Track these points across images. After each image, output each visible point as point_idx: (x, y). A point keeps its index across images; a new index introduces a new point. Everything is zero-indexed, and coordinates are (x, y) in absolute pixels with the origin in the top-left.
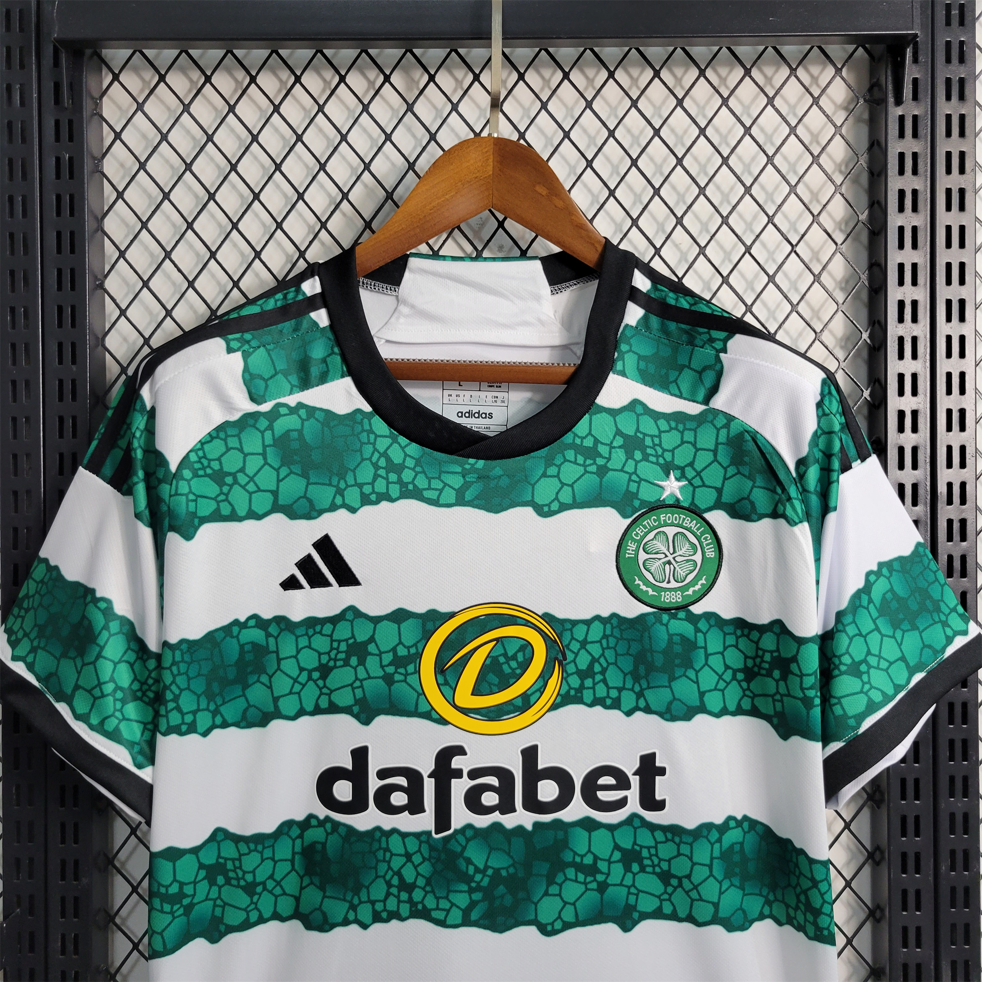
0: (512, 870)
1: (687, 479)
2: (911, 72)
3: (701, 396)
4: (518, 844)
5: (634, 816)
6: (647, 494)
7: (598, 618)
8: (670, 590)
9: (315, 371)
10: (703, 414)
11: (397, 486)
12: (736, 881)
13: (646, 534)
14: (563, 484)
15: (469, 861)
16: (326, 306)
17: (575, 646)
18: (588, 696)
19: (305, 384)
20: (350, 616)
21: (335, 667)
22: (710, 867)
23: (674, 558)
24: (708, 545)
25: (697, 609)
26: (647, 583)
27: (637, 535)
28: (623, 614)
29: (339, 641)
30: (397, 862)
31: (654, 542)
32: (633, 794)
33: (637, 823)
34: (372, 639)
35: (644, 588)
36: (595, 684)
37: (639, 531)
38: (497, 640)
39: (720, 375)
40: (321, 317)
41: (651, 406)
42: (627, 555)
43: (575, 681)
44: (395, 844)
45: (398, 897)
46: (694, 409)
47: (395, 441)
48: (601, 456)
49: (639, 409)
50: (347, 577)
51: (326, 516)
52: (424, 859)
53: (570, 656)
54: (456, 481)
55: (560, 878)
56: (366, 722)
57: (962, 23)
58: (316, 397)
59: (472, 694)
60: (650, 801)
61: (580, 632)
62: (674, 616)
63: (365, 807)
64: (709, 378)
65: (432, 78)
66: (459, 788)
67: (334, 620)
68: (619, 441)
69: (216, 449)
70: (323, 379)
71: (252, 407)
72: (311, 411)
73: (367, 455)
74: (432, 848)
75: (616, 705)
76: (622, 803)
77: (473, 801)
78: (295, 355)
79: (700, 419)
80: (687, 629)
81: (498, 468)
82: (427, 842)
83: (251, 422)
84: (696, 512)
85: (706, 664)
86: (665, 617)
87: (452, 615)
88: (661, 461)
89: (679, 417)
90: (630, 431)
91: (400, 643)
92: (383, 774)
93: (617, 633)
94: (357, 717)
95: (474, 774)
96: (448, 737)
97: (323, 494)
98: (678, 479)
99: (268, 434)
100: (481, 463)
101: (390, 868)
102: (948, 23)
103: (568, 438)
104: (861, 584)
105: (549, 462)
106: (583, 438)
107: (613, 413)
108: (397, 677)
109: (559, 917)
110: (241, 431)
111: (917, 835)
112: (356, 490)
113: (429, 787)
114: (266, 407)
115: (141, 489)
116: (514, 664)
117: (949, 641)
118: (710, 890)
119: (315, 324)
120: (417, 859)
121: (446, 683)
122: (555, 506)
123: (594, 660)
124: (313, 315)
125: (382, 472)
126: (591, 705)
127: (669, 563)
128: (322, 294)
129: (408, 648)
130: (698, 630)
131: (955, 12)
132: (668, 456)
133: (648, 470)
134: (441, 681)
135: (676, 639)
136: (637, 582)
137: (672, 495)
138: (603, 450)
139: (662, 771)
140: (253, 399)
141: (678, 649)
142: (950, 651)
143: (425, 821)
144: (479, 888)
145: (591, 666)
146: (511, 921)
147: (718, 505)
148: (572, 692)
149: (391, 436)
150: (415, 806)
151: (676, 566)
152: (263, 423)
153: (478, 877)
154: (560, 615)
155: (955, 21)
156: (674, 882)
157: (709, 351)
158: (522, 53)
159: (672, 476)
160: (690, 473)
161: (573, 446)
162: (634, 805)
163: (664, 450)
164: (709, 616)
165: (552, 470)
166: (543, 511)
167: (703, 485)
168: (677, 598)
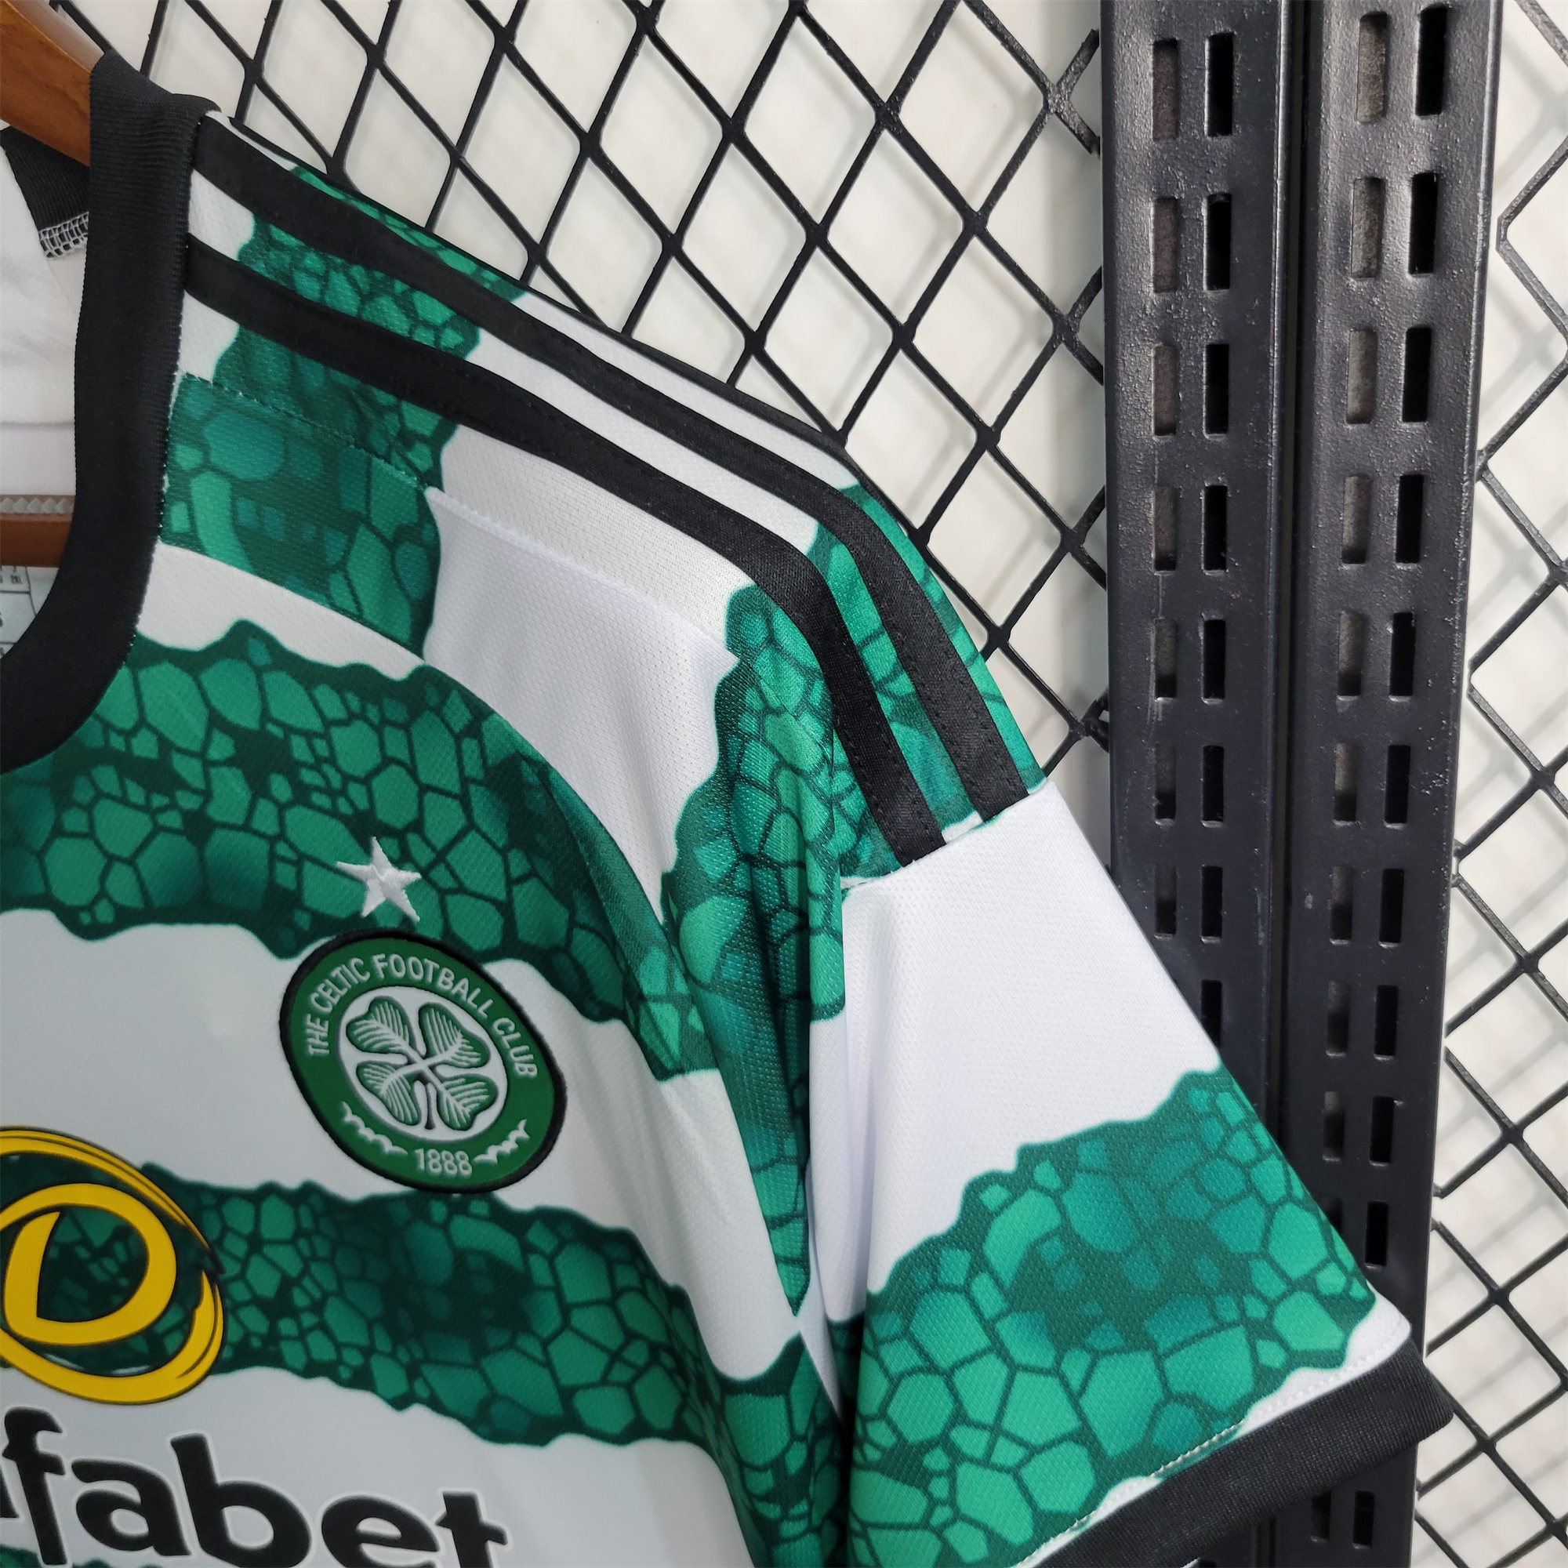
1: (418, 868)
3: (401, 623)
6: (325, 897)
7: (270, 1190)
8: (440, 1146)
13: (347, 1002)
14: (111, 859)
17: (236, 1245)
18: (293, 1354)
23: (432, 1068)
24: (513, 1044)
25: (518, 1197)
26: (375, 1123)
27: (321, 1001)
31: (373, 1023)
32: (447, 1561)
35: (368, 1133)
36: (303, 1331)
37: (324, 994)
38: (59, 1210)
41: (288, 644)
42: (312, 1051)
43: (255, 1321)
48: (184, 785)
49: (258, 651)
53: (231, 1268)
59: (40, 1317)
61: (240, 1217)
62: (462, 1209)
66: (62, 1492)
68: (223, 746)
75: (361, 1380)
77: (97, 1521)
80: (504, 1245)
84: (461, 958)
85: (567, 1326)
86: (438, 1210)
88: (344, 807)
90: (247, 718)
95: (86, 1472)
96: (16, 1391)
103: (89, 735)
106: (126, 736)
107: (190, 662)
113: (12, 1474)
116: (111, 1266)
122: (106, 912)
123: (288, 1281)
126: (305, 1374)
127: (420, 1077)
132: (359, 794)
133: (312, 831)
135: (476, 1263)
136: (350, 1117)
137: (389, 906)
138: (188, 769)
139: (499, 1537)
141: (483, 1285)
142: (1258, 1418)
143: (22, 1533)
145: (285, 1292)
147: (510, 947)
148: (256, 1343)
151: (441, 1087)
154: (186, 1171)
159: (377, 849)
161: (105, 756)
163: (347, 778)
164: (553, 1219)
165: (74, 820)
166: (81, 923)
167: (461, 888)
168: (458, 1167)
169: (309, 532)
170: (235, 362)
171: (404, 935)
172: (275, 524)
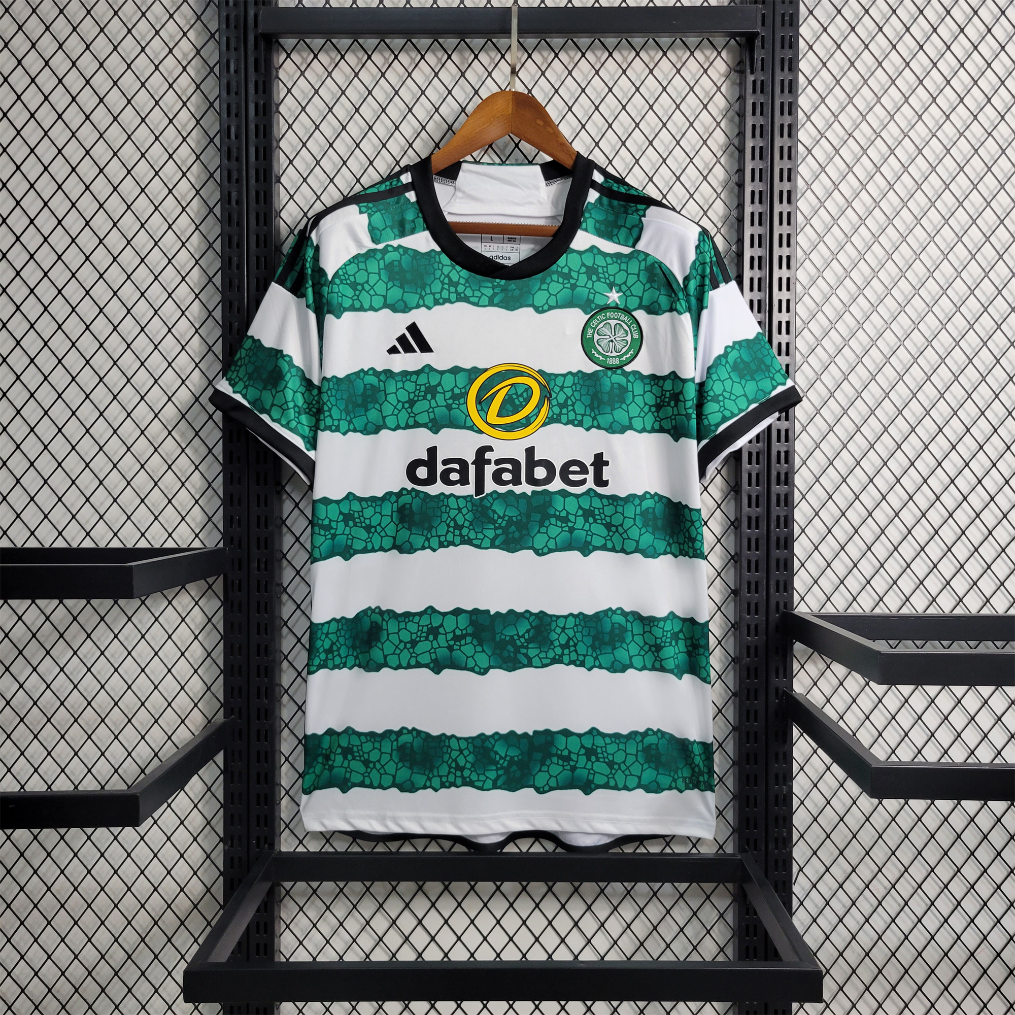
0: (519, 518)
1: (622, 292)
2: (759, 54)
3: (631, 243)
4: (523, 502)
5: (590, 490)
6: (600, 301)
7: (570, 373)
8: (612, 357)
9: (408, 227)
10: (632, 253)
11: (455, 295)
12: (650, 529)
13: (599, 324)
14: (551, 295)
15: (494, 512)
16: (414, 189)
17: (557, 389)
18: (564, 418)
19: (403, 234)
20: (427, 370)
21: (418, 400)
22: (634, 519)
23: (615, 338)
24: (634, 331)
25: (628, 368)
26: (599, 353)
27: (593, 324)
28: (585, 371)
29: (421, 385)
30: (453, 513)
31: (604, 329)
32: (590, 477)
33: (592, 494)
34: (439, 384)
35: (597, 355)
36: (568, 412)
37: (595, 322)
38: (512, 385)
39: (641, 230)
40: (411, 196)
41: (602, 249)
42: (588, 336)
43: (556, 410)
44: (452, 502)
45: (453, 533)
46: (627, 250)
47: (454, 268)
48: (572, 278)
49: (595, 251)
50: (425, 347)
51: (414, 311)
52: (469, 511)
53: (554, 395)
54: (489, 292)
55: (547, 523)
56: (436, 432)
57: (791, 25)
58: (409, 242)
59: (498, 416)
60: (600, 481)
61: (559, 381)
62: (615, 373)
63: (435, 482)
64: (635, 232)
65: (476, 57)
66: (489, 470)
67: (418, 373)
68: (583, 270)
69: (352, 269)
70: (413, 232)
71: (373, 246)
72: (406, 250)
73: (437, 276)
74: (473, 505)
75: (580, 424)
76: (583, 482)
77: (497, 477)
78: (397, 218)
79: (630, 256)
80: (622, 380)
81: (513, 285)
82: (471, 501)
83: (372, 254)
84: (627, 311)
85: (633, 401)
86: (609, 373)
87: (486, 370)
88: (608, 281)
89: (618, 255)
90: (590, 264)
91: (456, 386)
92: (445, 462)
93: (581, 382)
94: (430, 429)
95: (498, 462)
96: (484, 441)
97: (412, 299)
98: (617, 292)
99: (382, 262)
100: (503, 282)
101: (449, 516)
102: (783, 25)
103: (554, 268)
104: (722, 352)
105: (543, 281)
106: (562, 268)
107: (580, 253)
108: (454, 406)
109: (546, 546)
110: (367, 259)
111: (757, 506)
112: (431, 296)
113: (472, 469)
114: (380, 246)
115: (310, 292)
116: (521, 399)
117: (774, 388)
118: (634, 533)
119: (409, 200)
120: (465, 511)
121: (482, 410)
122: (546, 307)
123: (568, 398)
124: (407, 194)
125: (446, 286)
126: (566, 424)
127: (612, 341)
128: (412, 183)
129: (460, 389)
130: (628, 381)
131: (787, 18)
132: (612, 278)
133: (600, 287)
134: (479, 408)
135: (616, 386)
136: (593, 352)
137: (614, 301)
138: (574, 275)
139: (607, 463)
140: (374, 241)
141: (617, 391)
142: (774, 393)
143: (469, 489)
144: (500, 527)
145: (566, 401)
146: (518, 546)
147: (640, 307)
148: (555, 416)
149: (451, 265)
150: (464, 481)
151: (616, 343)
152: (379, 256)
153: (500, 521)
154: (548, 371)
155: (787, 23)
156: (614, 529)
157: (636, 216)
158: (530, 42)
159: (614, 290)
160: (624, 288)
161: (556, 272)
162: (590, 484)
163: (609, 275)
164: (635, 373)
165: (544, 286)
166: (539, 310)
167: (632, 295)
168: (616, 362)
169: (610, 229)
170: (599, 200)
171: (616, 308)
172: (603, 228)
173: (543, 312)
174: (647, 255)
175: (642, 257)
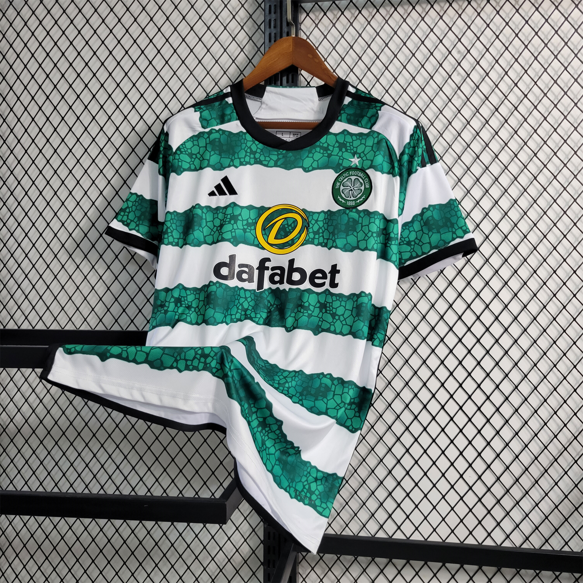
1: (361, 158)
3: (369, 126)
5: (327, 290)
6: (346, 164)
7: (323, 211)
8: (351, 200)
9: (226, 118)
10: (369, 132)
11: (253, 160)
14: (314, 160)
15: (269, 301)
16: (231, 96)
17: (313, 222)
18: (316, 241)
19: (222, 122)
20: (232, 205)
21: (225, 224)
22: (352, 311)
23: (354, 188)
24: (367, 183)
26: (342, 198)
27: (340, 179)
28: (332, 210)
29: (227, 215)
30: (242, 300)
31: (347, 182)
32: (328, 281)
33: (327, 293)
34: (240, 215)
35: (341, 200)
36: (319, 237)
37: (342, 178)
38: (285, 218)
39: (377, 118)
40: (230, 100)
41: (350, 131)
42: (336, 187)
43: (311, 235)
44: (242, 293)
45: (241, 313)
46: (366, 131)
47: (254, 142)
48: (329, 150)
49: (346, 133)
50: (232, 192)
51: (227, 169)
52: (252, 300)
53: (311, 226)
54: (275, 158)
55: (296, 310)
56: (236, 245)
58: (225, 127)
59: (275, 239)
60: (333, 284)
61: (315, 217)
62: (351, 211)
63: (233, 278)
64: (373, 119)
66: (267, 274)
67: (226, 208)
68: (337, 145)
69: (189, 145)
70: (229, 121)
71: (202, 130)
72: (224, 132)
73: (243, 148)
74: (255, 296)
75: (325, 245)
76: (323, 284)
77: (272, 280)
78: (219, 113)
79: (368, 135)
80: (355, 216)
81: (290, 154)
82: (254, 294)
83: (202, 135)
84: (363, 170)
85: (361, 230)
86: (348, 211)
87: (269, 208)
88: (352, 151)
89: (361, 134)
90: (342, 141)
91: (250, 218)
92: (241, 266)
93: (329, 217)
94: (232, 243)
95: (273, 269)
96: (265, 254)
97: (226, 161)
98: (358, 158)
99: (208, 139)
100: (284, 152)
101: (239, 302)
103: (318, 143)
105: (310, 152)
106: (323, 144)
107: (336, 135)
108: (248, 230)
109: (293, 325)
110: (199, 138)
112: (238, 160)
113: (256, 273)
114: (207, 130)
115: (161, 159)
116: (290, 228)
117: (453, 239)
118: (350, 321)
119: (228, 102)
120: (249, 299)
121: (265, 234)
122: (311, 168)
123: (320, 227)
124: (227, 99)
125: (248, 154)
126: (317, 245)
127: (352, 190)
128: (231, 92)
129: (252, 220)
130: (360, 216)
132: (355, 149)
133: (346, 155)
134: (264, 233)
135: (351, 220)
136: (339, 197)
137: (355, 164)
138: (331, 148)
139: (339, 272)
140: (203, 127)
141: (351, 224)
143: (254, 286)
145: (318, 230)
147: (371, 167)
148: (310, 240)
149: (253, 141)
150: (251, 280)
151: (354, 191)
152: (206, 136)
153: (271, 307)
154: (309, 209)
156: (337, 317)
157: (374, 110)
159: (356, 157)
160: (362, 155)
161: (319, 146)
162: (327, 286)
163: (354, 147)
164: (365, 211)
165: (311, 155)
166: (306, 170)
167: (367, 159)
168: (353, 203)
169: (357, 118)
170: (351, 102)
172: (352, 118)
173: (309, 171)
174: (379, 134)
175: (376, 135)
